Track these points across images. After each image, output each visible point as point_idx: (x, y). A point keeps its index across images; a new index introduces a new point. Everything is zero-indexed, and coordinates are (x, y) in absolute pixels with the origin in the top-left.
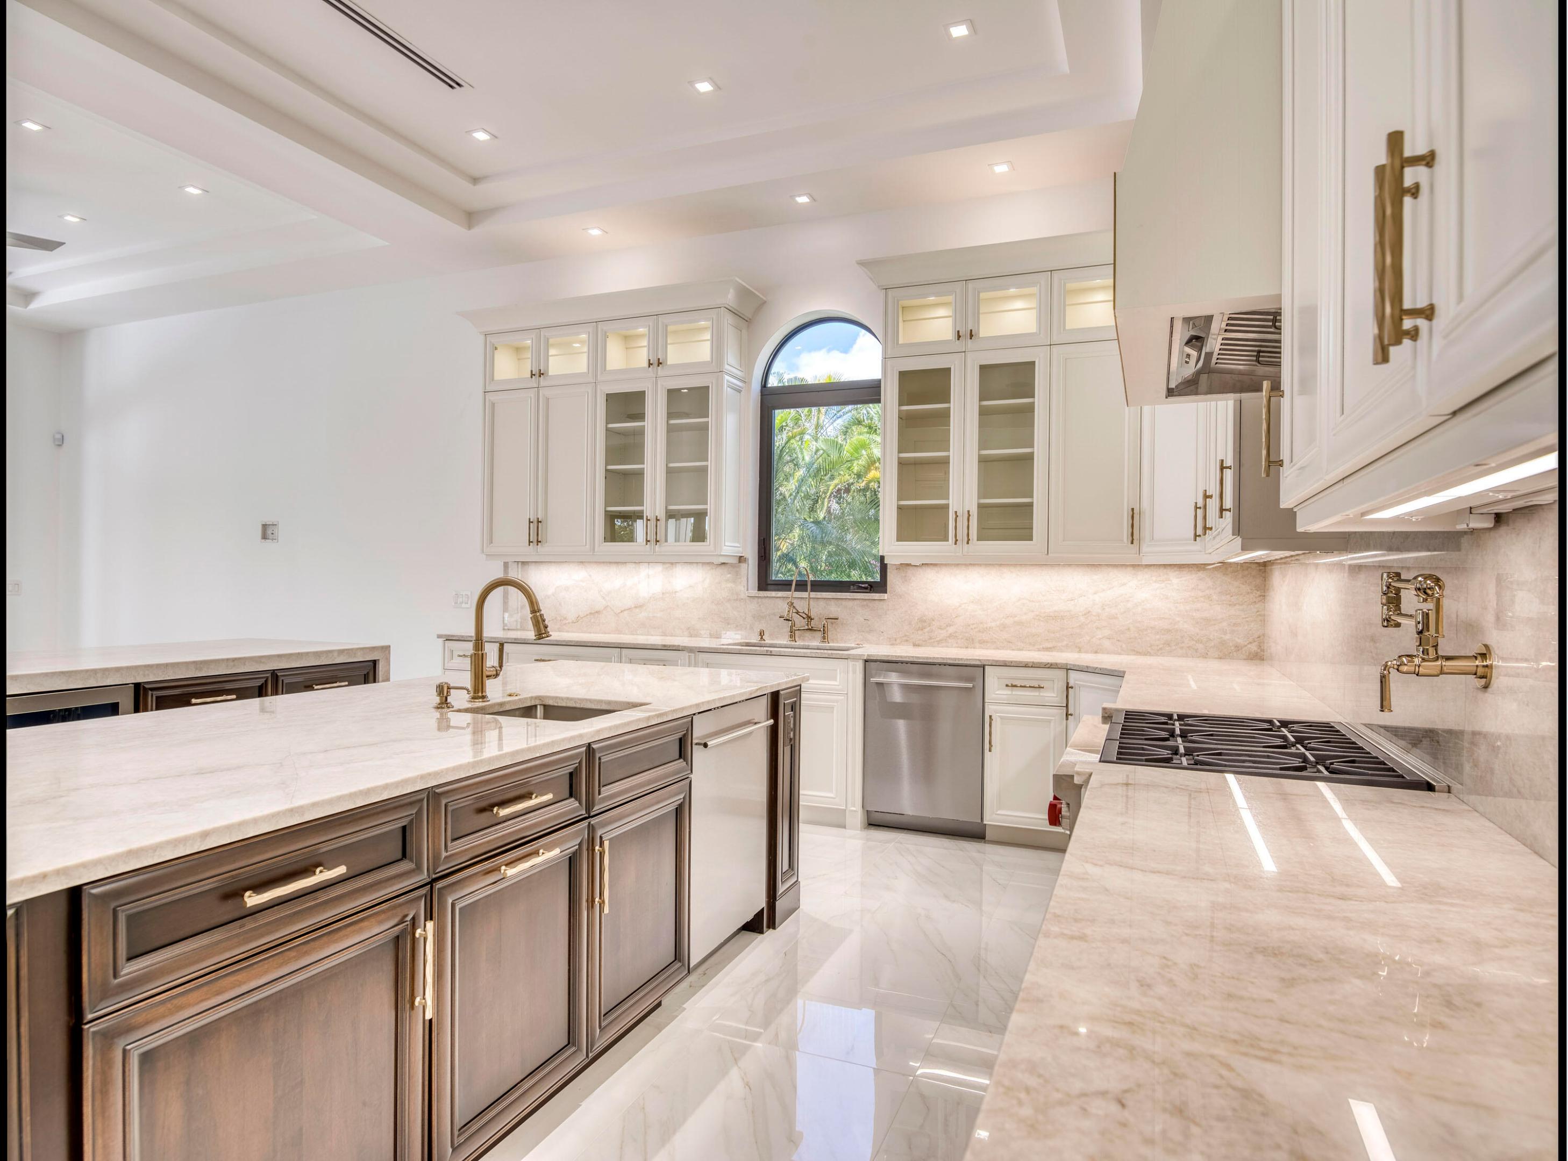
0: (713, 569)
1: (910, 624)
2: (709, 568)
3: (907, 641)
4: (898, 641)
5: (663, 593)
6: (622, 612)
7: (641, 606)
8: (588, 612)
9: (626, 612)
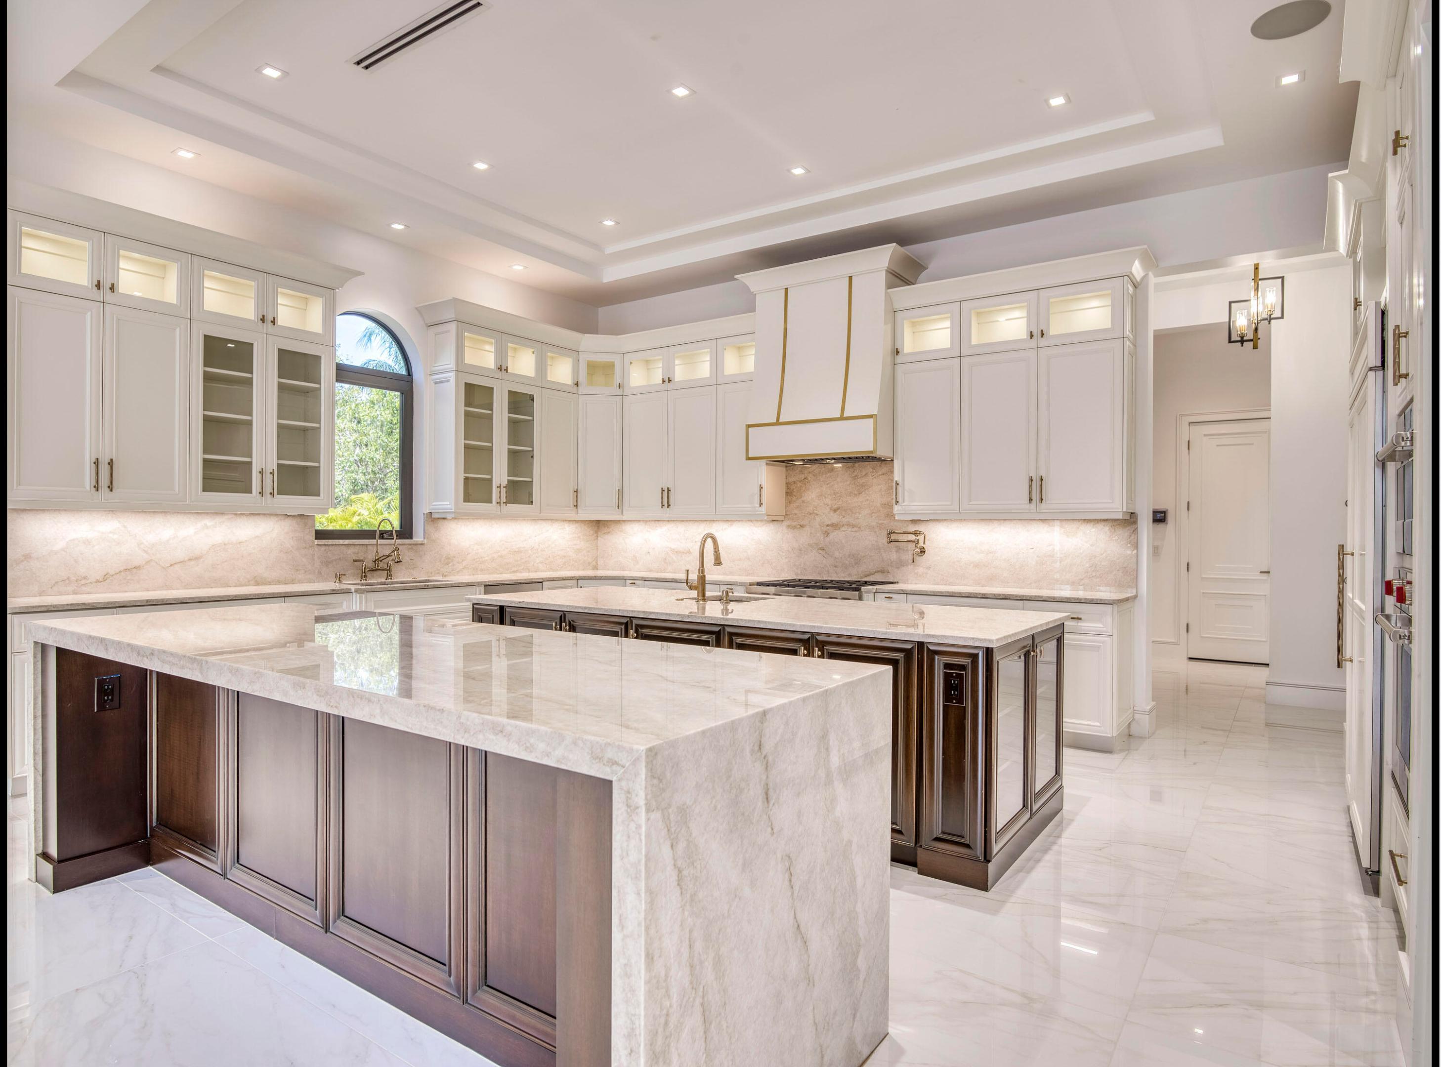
0: (281, 520)
1: (440, 561)
2: (276, 519)
3: (438, 573)
4: (433, 574)
5: (225, 544)
6: (171, 565)
7: (197, 558)
8: (122, 569)
9: (177, 567)
